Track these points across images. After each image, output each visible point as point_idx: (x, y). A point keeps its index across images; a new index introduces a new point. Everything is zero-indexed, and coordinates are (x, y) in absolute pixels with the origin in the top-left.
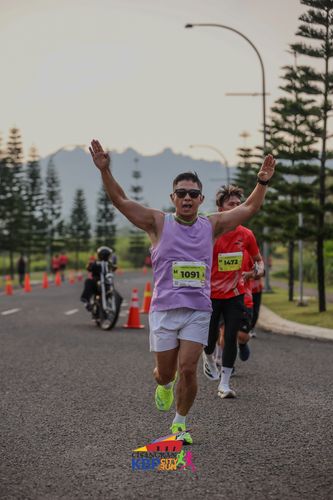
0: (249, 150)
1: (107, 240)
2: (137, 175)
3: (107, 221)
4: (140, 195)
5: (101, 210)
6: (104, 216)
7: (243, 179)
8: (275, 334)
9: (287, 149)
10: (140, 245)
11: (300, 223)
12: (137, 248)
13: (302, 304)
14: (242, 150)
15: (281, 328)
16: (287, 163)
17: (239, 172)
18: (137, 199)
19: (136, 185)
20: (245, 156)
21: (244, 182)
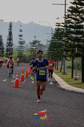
0: (59, 24)
1: (10, 53)
2: (21, 31)
3: (10, 47)
4: (22, 38)
5: (8, 43)
6: (9, 45)
7: (57, 34)
8: (66, 90)
9: (72, 24)
10: (21, 55)
11: (76, 51)
12: (20, 56)
13: (76, 79)
14: (57, 23)
15: (68, 88)
16: (72, 29)
17: (56, 31)
18: (20, 39)
19: (20, 34)
20: (58, 26)
21: (58, 35)
